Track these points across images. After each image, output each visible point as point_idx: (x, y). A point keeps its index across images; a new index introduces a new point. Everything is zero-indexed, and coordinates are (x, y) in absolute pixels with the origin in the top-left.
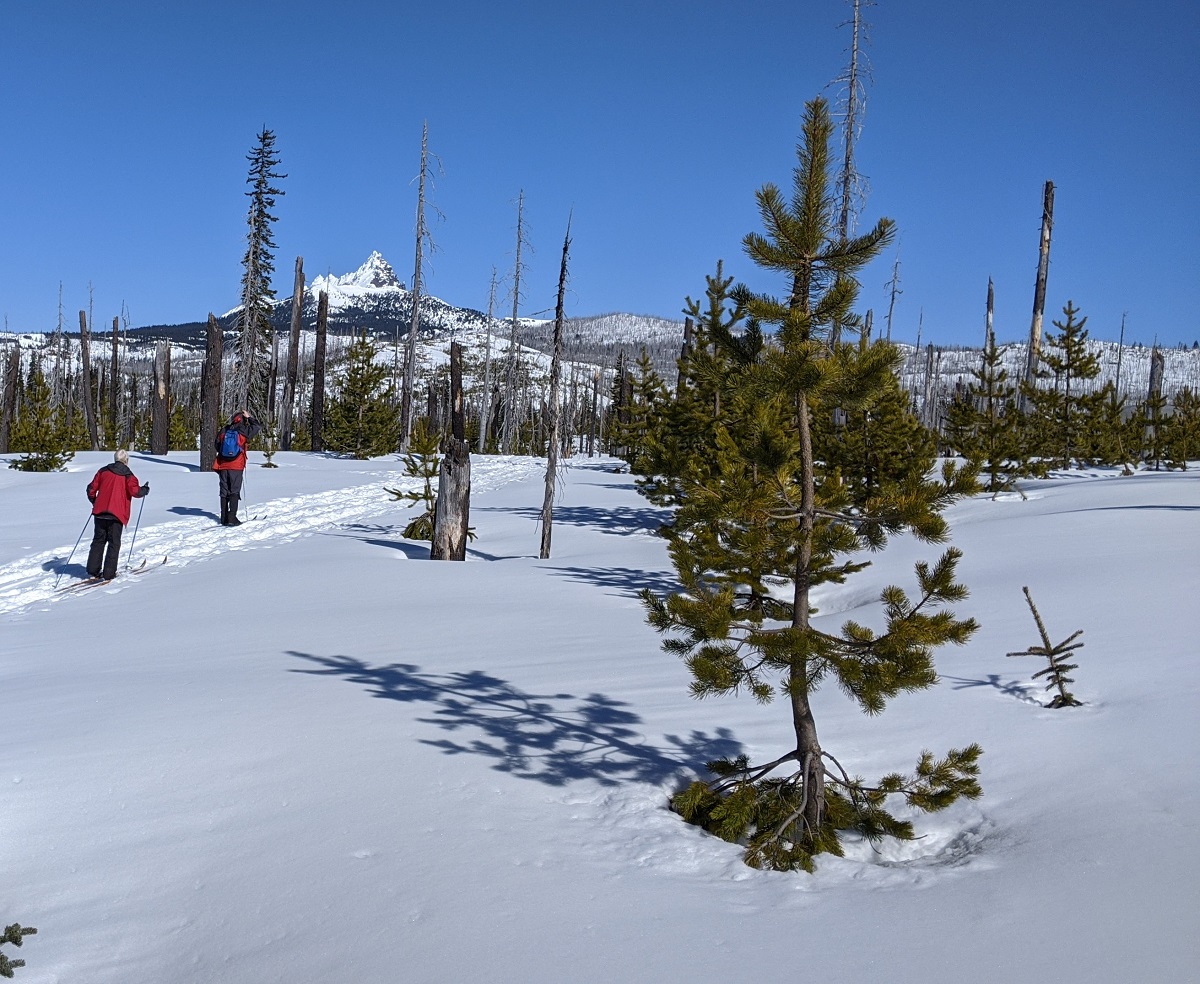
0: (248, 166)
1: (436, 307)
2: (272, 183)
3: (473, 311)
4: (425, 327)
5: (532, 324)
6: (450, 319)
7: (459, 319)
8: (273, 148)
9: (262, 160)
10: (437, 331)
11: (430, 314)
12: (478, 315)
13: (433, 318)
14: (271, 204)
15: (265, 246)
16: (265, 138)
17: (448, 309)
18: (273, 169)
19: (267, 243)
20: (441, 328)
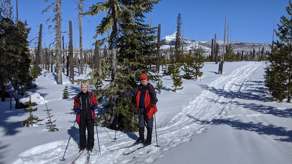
0: (177, 19)
1: (187, 40)
2: (180, 22)
3: (193, 41)
4: (184, 43)
5: (203, 42)
6: (189, 42)
7: (191, 42)
8: (181, 16)
9: (179, 18)
10: (187, 44)
11: (186, 41)
12: (194, 41)
13: (186, 42)
14: (181, 25)
15: (179, 32)
16: (179, 14)
17: (189, 40)
18: (181, 19)
19: (180, 31)
20: (188, 44)
